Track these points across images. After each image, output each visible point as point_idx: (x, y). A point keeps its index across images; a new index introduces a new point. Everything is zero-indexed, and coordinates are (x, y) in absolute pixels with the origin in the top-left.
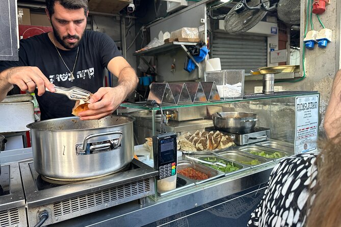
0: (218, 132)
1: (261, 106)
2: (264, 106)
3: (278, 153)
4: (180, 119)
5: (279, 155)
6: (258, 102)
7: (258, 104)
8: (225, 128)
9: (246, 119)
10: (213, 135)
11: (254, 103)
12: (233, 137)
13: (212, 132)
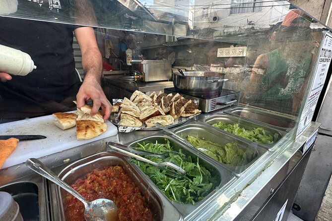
0: (178, 95)
1: (222, 68)
2: (224, 69)
3: (261, 129)
4: (147, 80)
5: (263, 132)
6: (219, 65)
7: (218, 67)
8: (187, 90)
9: (214, 79)
10: (172, 98)
11: (215, 65)
12: (196, 102)
13: (171, 95)
